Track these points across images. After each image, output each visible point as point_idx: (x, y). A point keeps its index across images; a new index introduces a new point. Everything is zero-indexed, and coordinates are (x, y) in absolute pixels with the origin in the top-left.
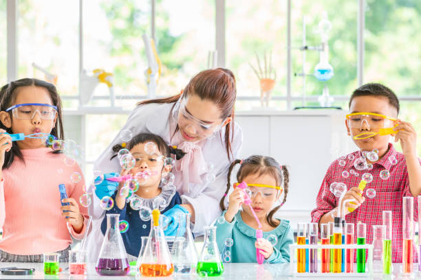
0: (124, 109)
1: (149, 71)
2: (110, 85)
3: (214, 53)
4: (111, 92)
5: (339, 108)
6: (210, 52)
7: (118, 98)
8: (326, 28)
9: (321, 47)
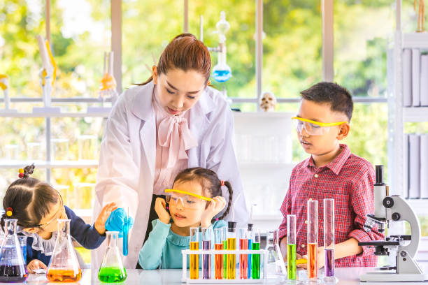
0: (19, 112)
1: (44, 74)
2: (4, 88)
3: (110, 54)
4: (6, 94)
5: (238, 110)
6: (105, 53)
7: (14, 100)
8: (223, 28)
9: (219, 48)
